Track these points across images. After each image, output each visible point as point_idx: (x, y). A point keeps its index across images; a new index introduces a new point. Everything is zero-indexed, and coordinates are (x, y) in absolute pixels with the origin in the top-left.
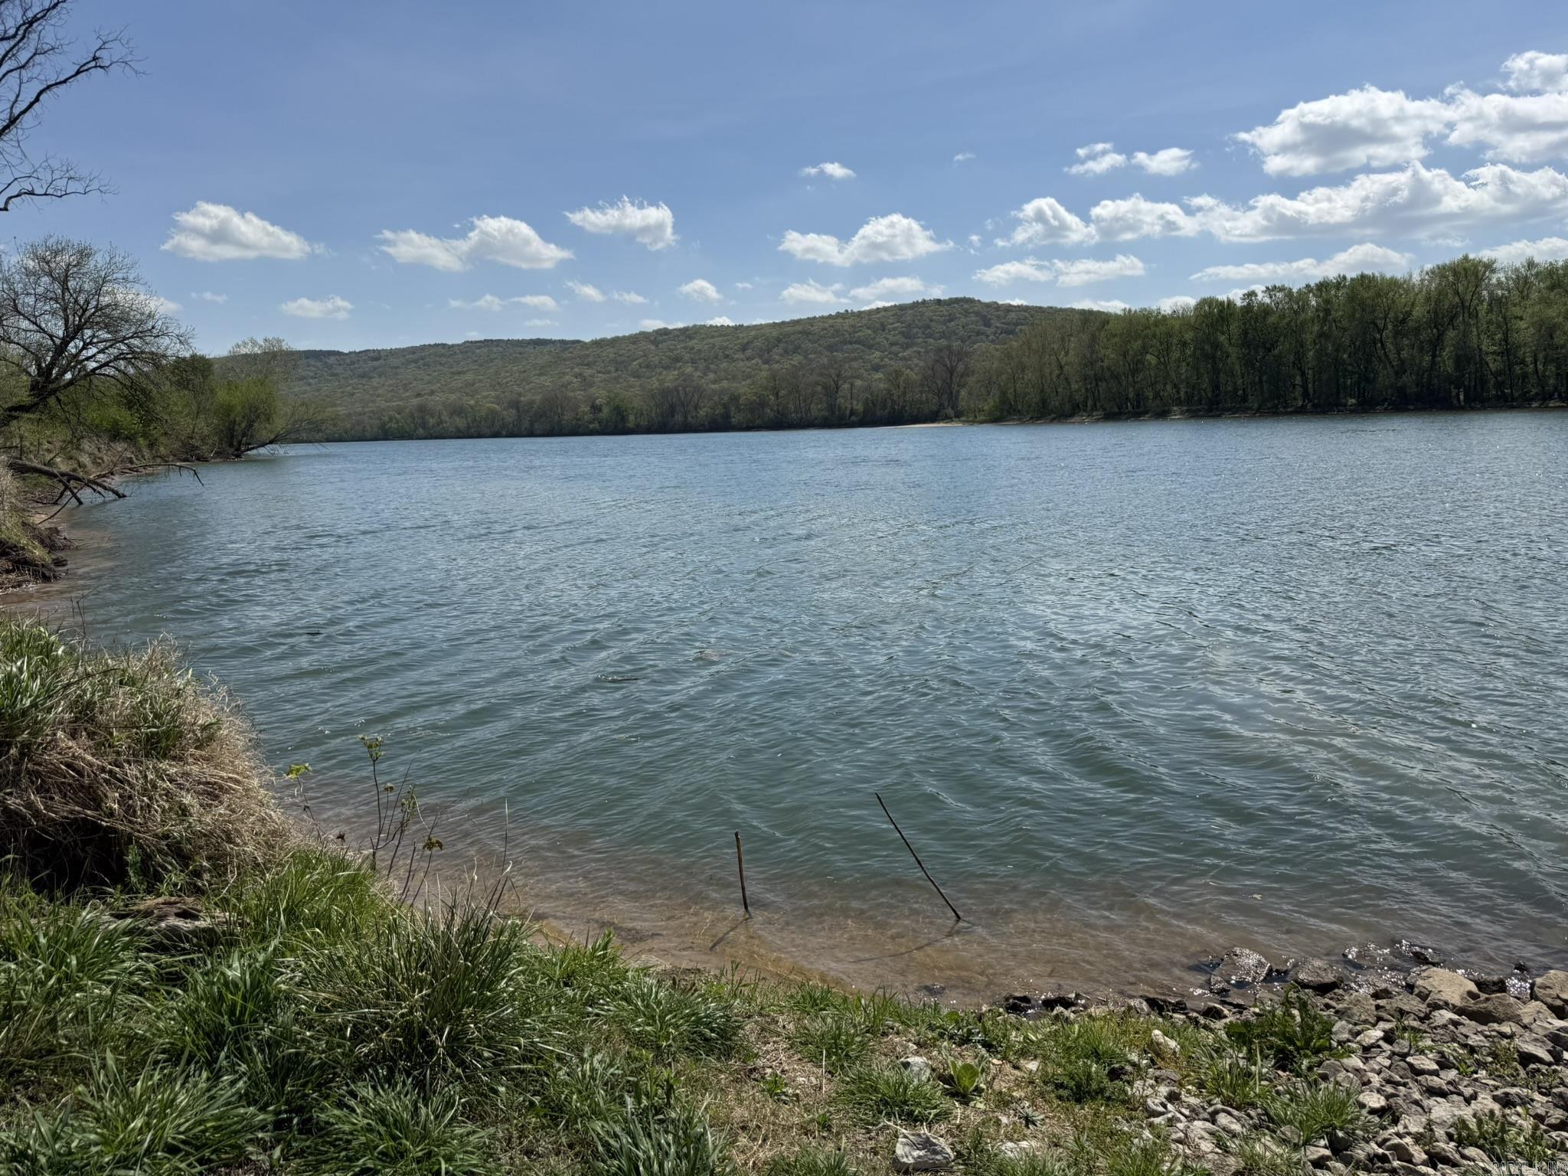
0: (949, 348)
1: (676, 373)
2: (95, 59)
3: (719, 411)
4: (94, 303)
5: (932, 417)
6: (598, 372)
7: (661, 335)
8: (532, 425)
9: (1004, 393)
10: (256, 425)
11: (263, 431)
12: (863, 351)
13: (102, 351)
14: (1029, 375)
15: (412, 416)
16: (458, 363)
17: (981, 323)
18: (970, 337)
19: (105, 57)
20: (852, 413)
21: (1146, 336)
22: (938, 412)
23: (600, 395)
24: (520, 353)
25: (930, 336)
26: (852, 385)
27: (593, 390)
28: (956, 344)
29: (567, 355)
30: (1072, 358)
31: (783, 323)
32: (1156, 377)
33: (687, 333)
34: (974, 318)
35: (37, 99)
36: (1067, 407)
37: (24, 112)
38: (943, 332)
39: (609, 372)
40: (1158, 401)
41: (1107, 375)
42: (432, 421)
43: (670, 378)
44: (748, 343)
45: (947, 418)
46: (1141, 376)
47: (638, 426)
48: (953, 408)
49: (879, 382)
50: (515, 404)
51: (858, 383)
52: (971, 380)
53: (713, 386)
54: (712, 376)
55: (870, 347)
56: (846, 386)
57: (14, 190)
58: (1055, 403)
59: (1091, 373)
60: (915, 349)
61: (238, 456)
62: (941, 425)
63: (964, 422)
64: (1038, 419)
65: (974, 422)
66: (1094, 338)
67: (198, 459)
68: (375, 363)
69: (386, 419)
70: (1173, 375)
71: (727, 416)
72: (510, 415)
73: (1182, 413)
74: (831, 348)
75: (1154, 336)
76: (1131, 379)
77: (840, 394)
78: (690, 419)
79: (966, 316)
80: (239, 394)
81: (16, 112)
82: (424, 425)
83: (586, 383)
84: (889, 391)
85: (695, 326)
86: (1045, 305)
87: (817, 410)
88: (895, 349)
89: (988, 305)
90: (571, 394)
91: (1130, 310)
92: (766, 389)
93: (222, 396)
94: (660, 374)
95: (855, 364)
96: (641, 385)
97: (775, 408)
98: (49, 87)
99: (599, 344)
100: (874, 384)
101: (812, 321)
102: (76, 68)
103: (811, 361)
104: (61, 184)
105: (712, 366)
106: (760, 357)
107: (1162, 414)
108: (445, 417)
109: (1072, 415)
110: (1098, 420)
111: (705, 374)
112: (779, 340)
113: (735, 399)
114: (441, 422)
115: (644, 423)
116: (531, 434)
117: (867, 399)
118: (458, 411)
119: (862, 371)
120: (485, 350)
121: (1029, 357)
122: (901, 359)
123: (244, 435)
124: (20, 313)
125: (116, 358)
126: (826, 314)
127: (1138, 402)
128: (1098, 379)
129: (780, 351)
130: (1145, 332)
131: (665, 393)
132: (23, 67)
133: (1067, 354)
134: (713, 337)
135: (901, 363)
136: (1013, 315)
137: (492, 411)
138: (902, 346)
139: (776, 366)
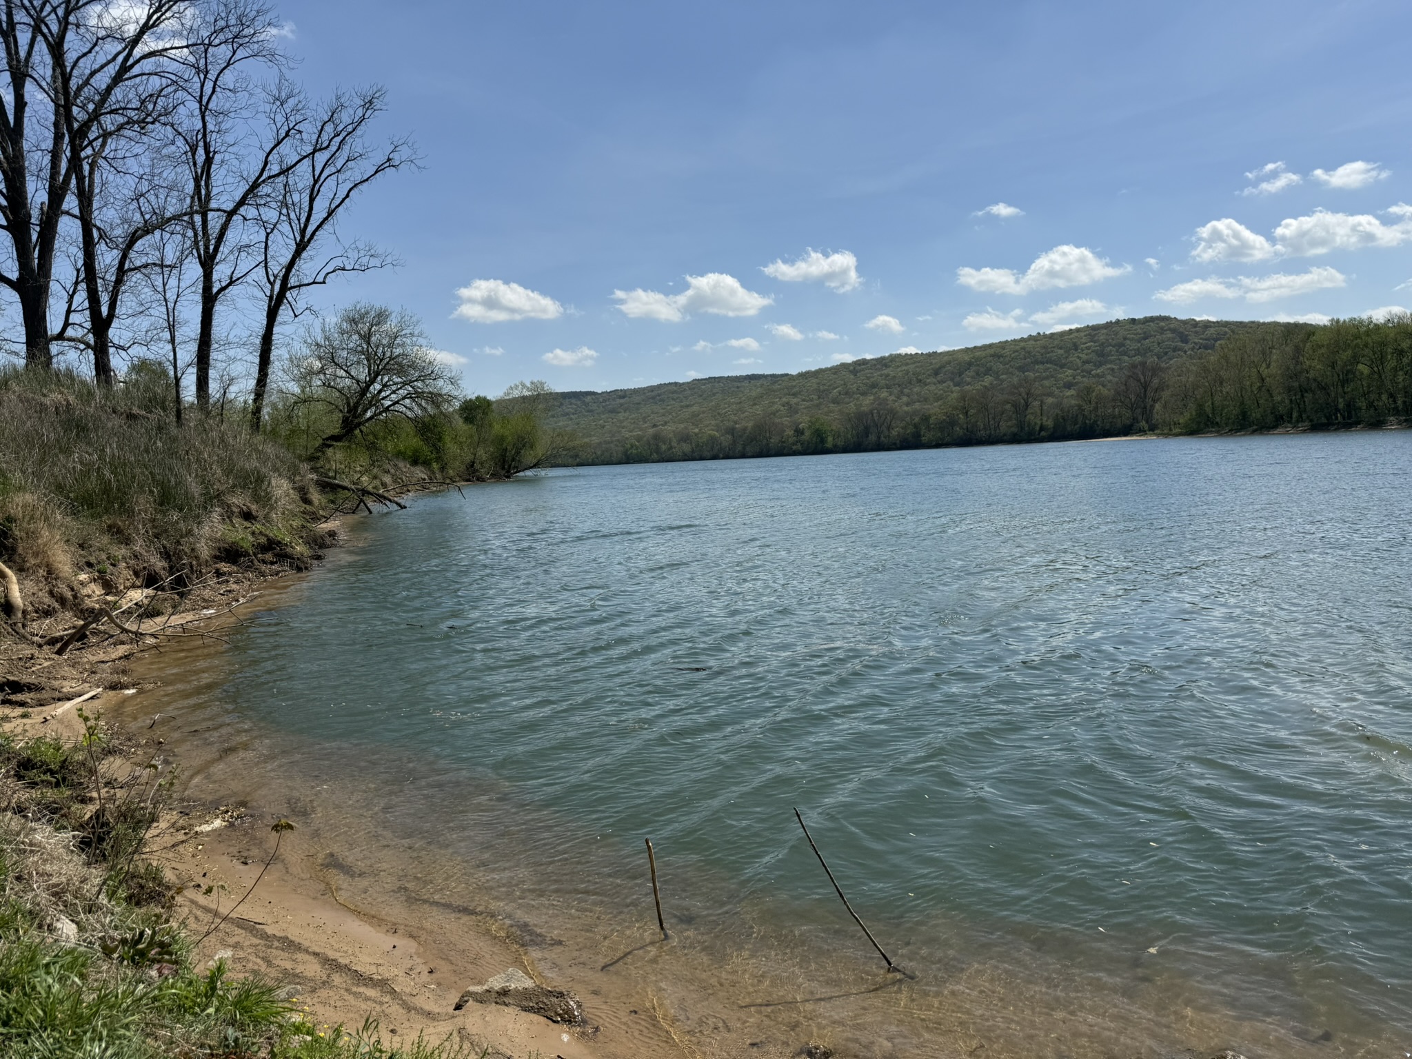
0: (1143, 364)
1: (872, 398)
2: (389, 160)
3: (910, 430)
4: (388, 354)
5: (1126, 431)
6: (804, 400)
7: (860, 365)
8: (744, 448)
9: (1200, 406)
10: (522, 451)
11: (529, 457)
12: (1055, 370)
13: (394, 392)
14: (1227, 388)
15: (649, 444)
16: (686, 398)
17: (1178, 339)
18: (1166, 353)
19: (396, 158)
20: (1042, 428)
21: (1357, 346)
22: (1132, 425)
23: (804, 420)
24: (738, 387)
25: (1125, 353)
26: (1042, 402)
27: (797, 416)
28: (1151, 360)
29: (776, 387)
30: (1274, 369)
31: (975, 347)
32: (1369, 387)
33: (882, 362)
34: (1169, 335)
35: (347, 196)
36: (1270, 418)
37: (338, 206)
38: (1138, 349)
39: (812, 400)
40: (1372, 411)
41: (1314, 385)
42: (664, 447)
43: (867, 402)
44: (940, 368)
45: (1141, 432)
46: (1352, 385)
47: (835, 446)
48: (1147, 422)
49: (1070, 398)
50: (731, 431)
51: (1050, 400)
52: (1166, 394)
53: (906, 408)
54: (905, 399)
55: (1062, 366)
56: (1037, 403)
57: (330, 268)
58: (1256, 414)
59: (1296, 384)
60: (1109, 366)
61: (508, 477)
62: (1135, 438)
63: (1158, 435)
64: (1238, 431)
65: (1167, 435)
66: (1298, 350)
67: (478, 480)
68: (622, 401)
69: (629, 446)
70: (1388, 384)
71: (917, 435)
72: (726, 440)
73: (1399, 423)
74: (1022, 369)
75: (1366, 345)
76: (1340, 390)
77: (1029, 411)
78: (882, 439)
79: (1161, 334)
80: (510, 427)
81: (333, 206)
82: (658, 451)
83: (792, 410)
84: (1080, 407)
85: (891, 355)
86: (1246, 319)
87: (1005, 427)
88: (1087, 367)
89: (1185, 322)
90: (777, 420)
91: (1338, 321)
92: (956, 408)
93: (497, 428)
94: (858, 399)
95: (1046, 383)
96: (840, 410)
97: (965, 426)
98: (356, 185)
99: (804, 376)
100: (1066, 400)
101: (1004, 344)
102: (375, 169)
103: (1002, 381)
104: (364, 260)
105: (906, 391)
106: (952, 380)
107: (1376, 424)
108: (674, 444)
109: (1275, 427)
110: (1304, 431)
111: (899, 398)
112: (970, 364)
113: (925, 418)
114: (671, 448)
115: (840, 443)
116: (743, 456)
117: (1057, 415)
118: (685, 438)
119: (1054, 389)
120: (709, 386)
121: (1226, 370)
122: (1094, 376)
123: (513, 460)
124: (336, 364)
125: (404, 398)
126: (1018, 337)
127: (1349, 413)
128: (1303, 390)
129: (972, 373)
130: (1355, 342)
131: (860, 416)
132: (338, 171)
133: (1268, 366)
134: (907, 364)
135: (1094, 380)
136: (1212, 330)
137: (712, 438)
138: (1095, 365)
139: (967, 388)
